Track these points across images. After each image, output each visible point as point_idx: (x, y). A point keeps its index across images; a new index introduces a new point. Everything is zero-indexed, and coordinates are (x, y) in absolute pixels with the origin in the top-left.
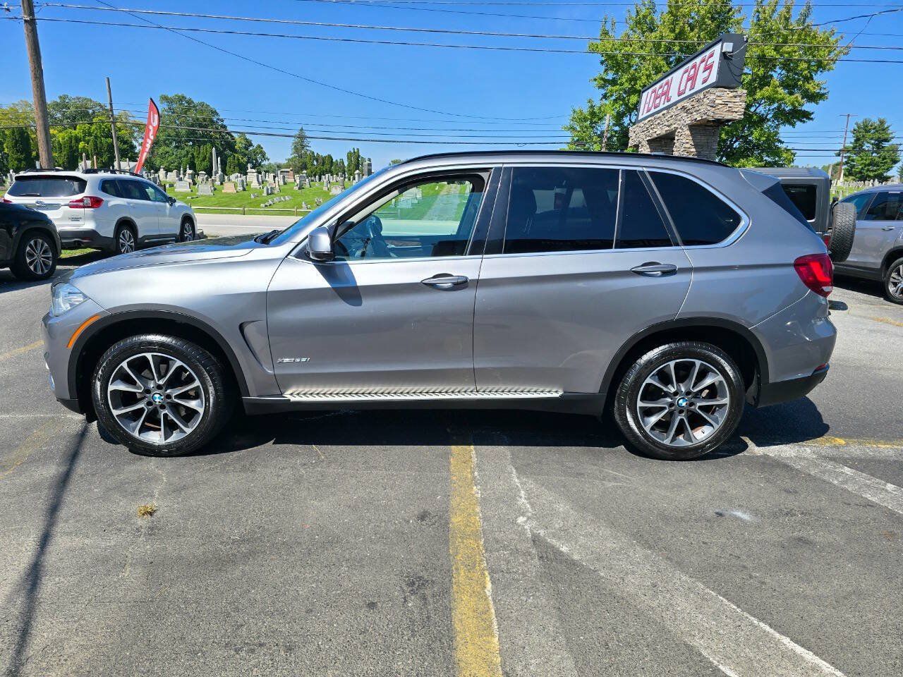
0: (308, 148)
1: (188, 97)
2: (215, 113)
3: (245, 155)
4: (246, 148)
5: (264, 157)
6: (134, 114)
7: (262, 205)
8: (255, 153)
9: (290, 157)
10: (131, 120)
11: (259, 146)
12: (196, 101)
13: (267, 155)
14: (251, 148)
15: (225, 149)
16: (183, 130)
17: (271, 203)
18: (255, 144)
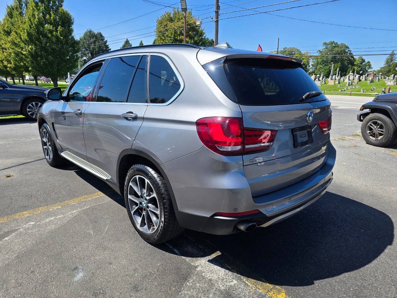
0: (395, 61)
1: (335, 42)
2: (348, 48)
3: (360, 67)
4: (361, 64)
5: (370, 67)
6: (311, 52)
7: (340, 90)
8: (366, 65)
9: (383, 66)
10: (309, 55)
11: (369, 62)
12: (339, 43)
13: (372, 66)
14: (364, 63)
15: (348, 65)
16: (330, 57)
17: (345, 89)
18: (366, 61)
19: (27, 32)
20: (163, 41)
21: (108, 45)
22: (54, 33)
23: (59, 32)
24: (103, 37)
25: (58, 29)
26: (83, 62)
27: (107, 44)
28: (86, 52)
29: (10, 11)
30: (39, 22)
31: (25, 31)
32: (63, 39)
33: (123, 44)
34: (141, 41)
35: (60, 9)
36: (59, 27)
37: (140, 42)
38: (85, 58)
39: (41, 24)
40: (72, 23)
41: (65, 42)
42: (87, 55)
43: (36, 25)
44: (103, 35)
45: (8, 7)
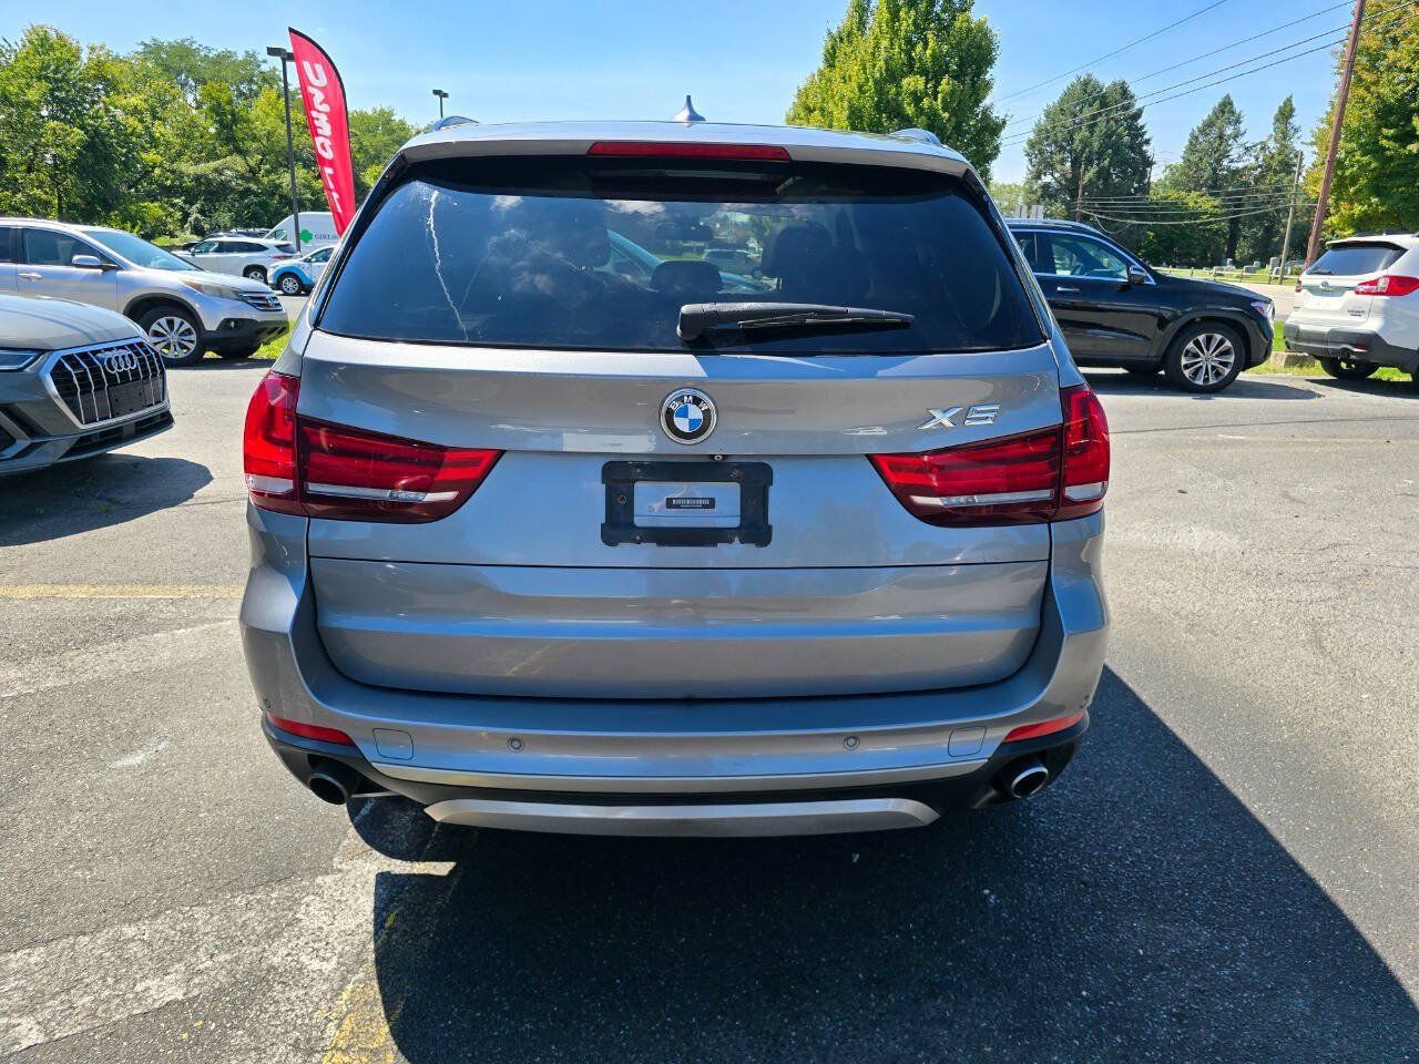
19: (850, 107)
20: (1368, 89)
21: (1142, 127)
22: (926, 102)
23: (940, 95)
24: (1132, 97)
25: (939, 89)
26: (1039, 193)
27: (1140, 122)
28: (1058, 157)
29: (833, 47)
30: (887, 70)
31: (846, 104)
32: (949, 120)
33: (1205, 118)
34: (1289, 100)
35: (961, 17)
36: (944, 81)
37: (1282, 105)
38: (1047, 179)
39: (893, 76)
40: (990, 62)
41: (954, 128)
42: (1059, 167)
43: (876, 82)
44: (1133, 89)
45: (830, 33)
